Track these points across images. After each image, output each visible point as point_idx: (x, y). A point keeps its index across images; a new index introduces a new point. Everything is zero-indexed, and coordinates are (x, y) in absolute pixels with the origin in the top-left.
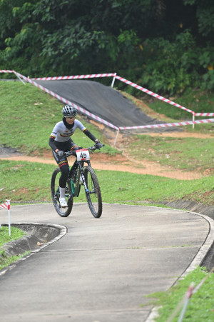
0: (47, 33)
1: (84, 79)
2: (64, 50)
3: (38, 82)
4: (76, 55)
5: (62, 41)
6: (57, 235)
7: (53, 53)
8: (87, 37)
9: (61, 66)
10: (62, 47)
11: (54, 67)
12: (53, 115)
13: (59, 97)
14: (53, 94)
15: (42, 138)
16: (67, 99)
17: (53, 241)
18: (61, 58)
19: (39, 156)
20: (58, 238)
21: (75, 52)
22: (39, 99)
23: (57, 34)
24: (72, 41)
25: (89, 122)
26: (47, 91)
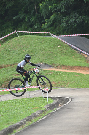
0: (63, 17)
1: (79, 36)
2: (70, 24)
3: (59, 37)
4: (75, 26)
5: (69, 20)
6: (67, 102)
7: (66, 25)
8: (80, 18)
9: (69, 31)
10: (69, 23)
11: (66, 31)
12: (66, 51)
13: (68, 43)
14: (66, 42)
15: (61, 61)
16: (72, 44)
17: (66, 104)
18: (69, 27)
19: (60, 68)
20: (68, 103)
21: (75, 24)
22: (60, 44)
23: (67, 17)
24: (73, 20)
25: (81, 54)
26: (63, 41)
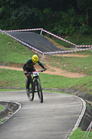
0: (13, 10)
2: (20, 17)
3: (9, 33)
4: (25, 19)
5: (19, 13)
6: (17, 109)
7: (15, 18)
8: (30, 11)
9: (19, 24)
10: (19, 15)
11: (16, 24)
12: (16, 48)
13: (18, 40)
14: (15, 38)
15: (11, 58)
16: (21, 40)
17: (16, 112)
18: (19, 20)
19: (9, 66)
21: (24, 18)
22: (9, 41)
23: (17, 10)
24: (23, 13)
25: (31, 50)
26: (13, 37)
